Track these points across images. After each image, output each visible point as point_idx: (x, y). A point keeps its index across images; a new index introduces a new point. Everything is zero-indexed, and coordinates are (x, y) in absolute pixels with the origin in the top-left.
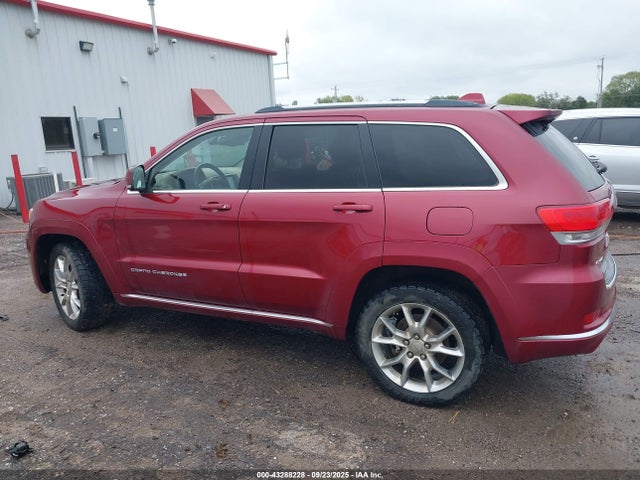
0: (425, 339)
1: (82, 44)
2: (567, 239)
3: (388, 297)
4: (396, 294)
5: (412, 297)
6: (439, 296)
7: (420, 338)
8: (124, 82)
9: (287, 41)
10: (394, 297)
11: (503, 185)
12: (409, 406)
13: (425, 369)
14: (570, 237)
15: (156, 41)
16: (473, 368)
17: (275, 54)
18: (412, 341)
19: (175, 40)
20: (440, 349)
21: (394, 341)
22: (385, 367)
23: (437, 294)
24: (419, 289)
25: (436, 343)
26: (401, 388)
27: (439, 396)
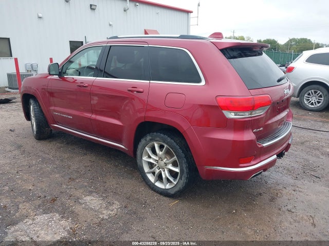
0: (164, 161)
1: (91, 5)
2: (231, 115)
3: (148, 138)
4: (152, 137)
5: (158, 139)
6: (169, 139)
7: (162, 160)
8: (110, 25)
9: (199, 5)
10: (151, 138)
11: (203, 83)
12: (156, 194)
13: (164, 176)
14: (233, 114)
15: (128, 5)
16: (183, 179)
17: (192, 12)
18: (159, 161)
19: (138, 4)
20: (170, 167)
21: (151, 161)
22: (148, 173)
23: (169, 138)
24: (161, 135)
25: (169, 163)
26: (154, 184)
27: (169, 191)
